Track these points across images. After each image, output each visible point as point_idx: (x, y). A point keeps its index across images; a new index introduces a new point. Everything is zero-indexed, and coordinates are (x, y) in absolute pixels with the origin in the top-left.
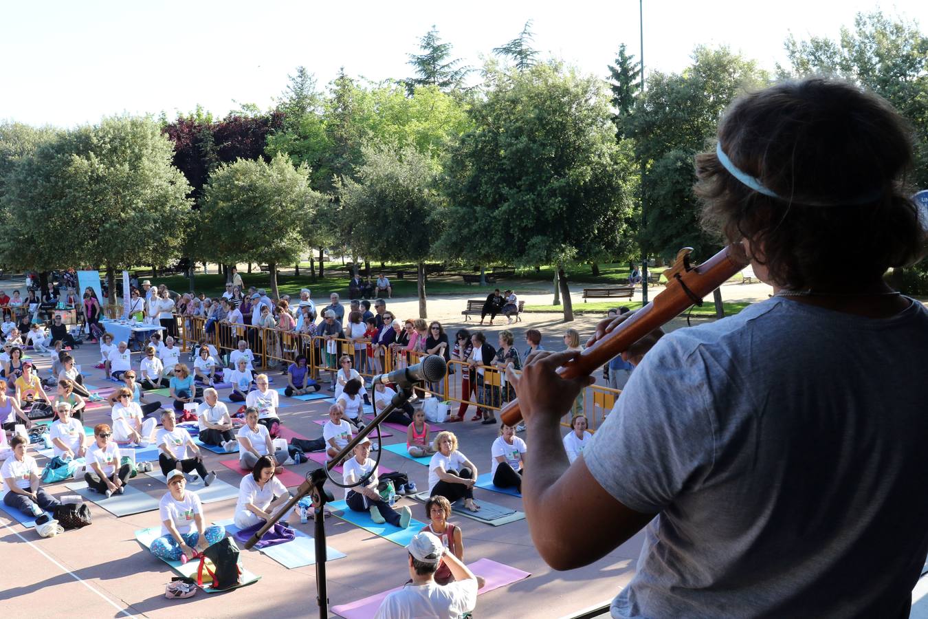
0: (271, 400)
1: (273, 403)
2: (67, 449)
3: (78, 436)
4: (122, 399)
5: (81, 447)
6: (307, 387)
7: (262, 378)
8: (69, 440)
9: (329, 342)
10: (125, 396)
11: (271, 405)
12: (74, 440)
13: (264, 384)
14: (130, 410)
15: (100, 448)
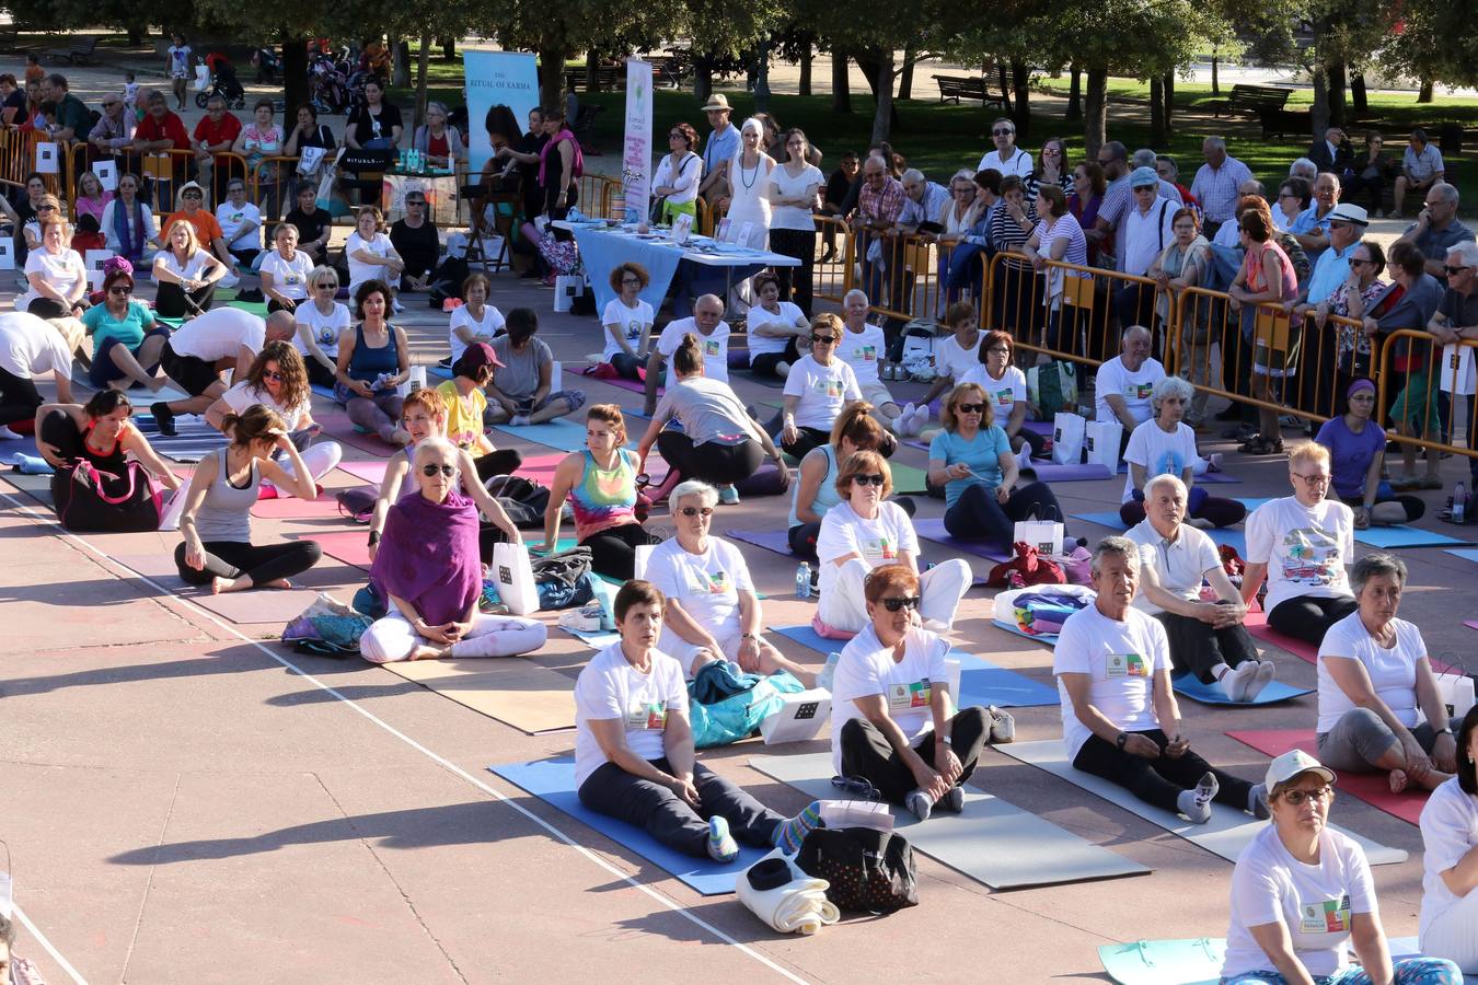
0: (1334, 535)
1: (1341, 545)
2: (705, 641)
3: (735, 599)
4: (856, 489)
5: (747, 636)
6: (1378, 500)
7: (1308, 457)
8: (708, 610)
9: (1448, 352)
10: (863, 480)
11: (1334, 553)
12: (725, 612)
13: (1316, 477)
14: (880, 530)
15: (885, 645)
